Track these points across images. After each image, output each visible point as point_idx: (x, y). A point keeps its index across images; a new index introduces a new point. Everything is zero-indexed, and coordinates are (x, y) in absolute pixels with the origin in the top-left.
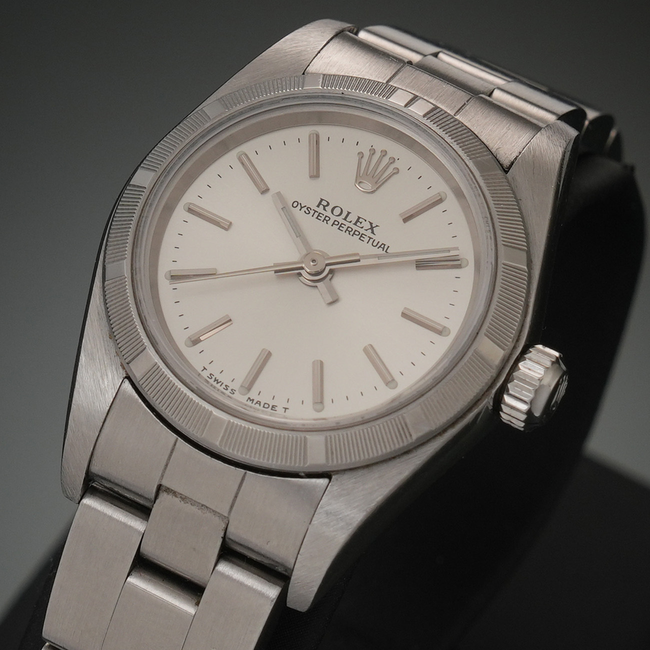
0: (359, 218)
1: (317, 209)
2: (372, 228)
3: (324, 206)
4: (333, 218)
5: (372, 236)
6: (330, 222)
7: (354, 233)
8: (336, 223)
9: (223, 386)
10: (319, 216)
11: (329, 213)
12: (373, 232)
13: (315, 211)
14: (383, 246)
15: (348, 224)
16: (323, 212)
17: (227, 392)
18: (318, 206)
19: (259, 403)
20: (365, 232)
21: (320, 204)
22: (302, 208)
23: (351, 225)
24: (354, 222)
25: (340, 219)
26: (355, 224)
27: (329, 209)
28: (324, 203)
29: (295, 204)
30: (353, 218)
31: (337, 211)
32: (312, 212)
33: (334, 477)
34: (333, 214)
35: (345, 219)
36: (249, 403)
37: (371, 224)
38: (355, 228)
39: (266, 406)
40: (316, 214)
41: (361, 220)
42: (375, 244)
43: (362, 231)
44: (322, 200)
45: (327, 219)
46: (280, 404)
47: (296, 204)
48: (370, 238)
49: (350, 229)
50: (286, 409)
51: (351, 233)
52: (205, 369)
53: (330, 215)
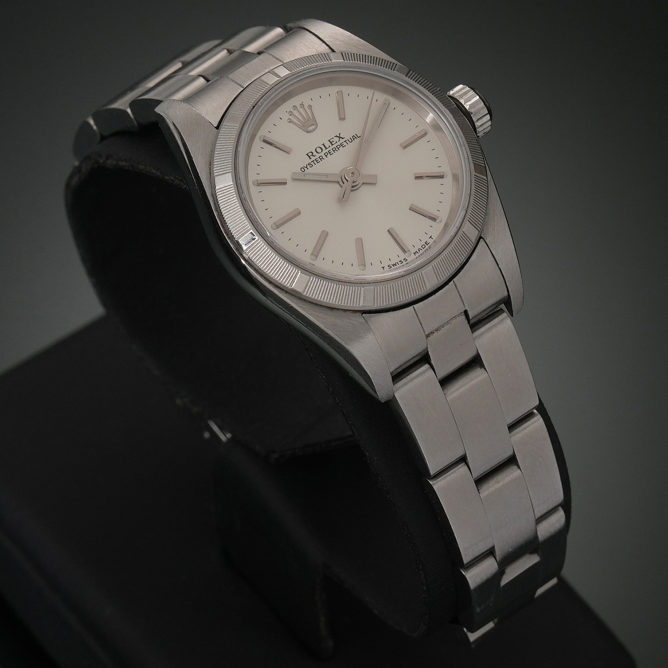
0: (329, 141)
2: (340, 137)
3: (312, 155)
4: (322, 154)
5: (344, 140)
6: (324, 157)
8: (326, 154)
9: (399, 263)
10: (317, 161)
12: (343, 138)
13: (313, 161)
14: (354, 137)
15: (330, 148)
16: (315, 157)
17: (404, 263)
18: (310, 158)
19: (419, 250)
20: (340, 142)
21: (309, 157)
22: (307, 167)
23: (332, 147)
24: (331, 145)
25: (325, 151)
26: (332, 145)
27: (315, 153)
28: (310, 154)
29: (303, 170)
30: (328, 144)
31: (319, 150)
32: (312, 163)
33: (482, 236)
34: (319, 153)
35: (326, 148)
36: (417, 255)
37: (336, 136)
38: (335, 146)
39: (423, 247)
40: (315, 161)
41: (331, 141)
42: (351, 141)
43: (339, 143)
44: (307, 154)
45: (321, 157)
46: (426, 239)
49: (334, 149)
50: (430, 237)
51: (337, 149)
52: (383, 267)
53: (319, 155)
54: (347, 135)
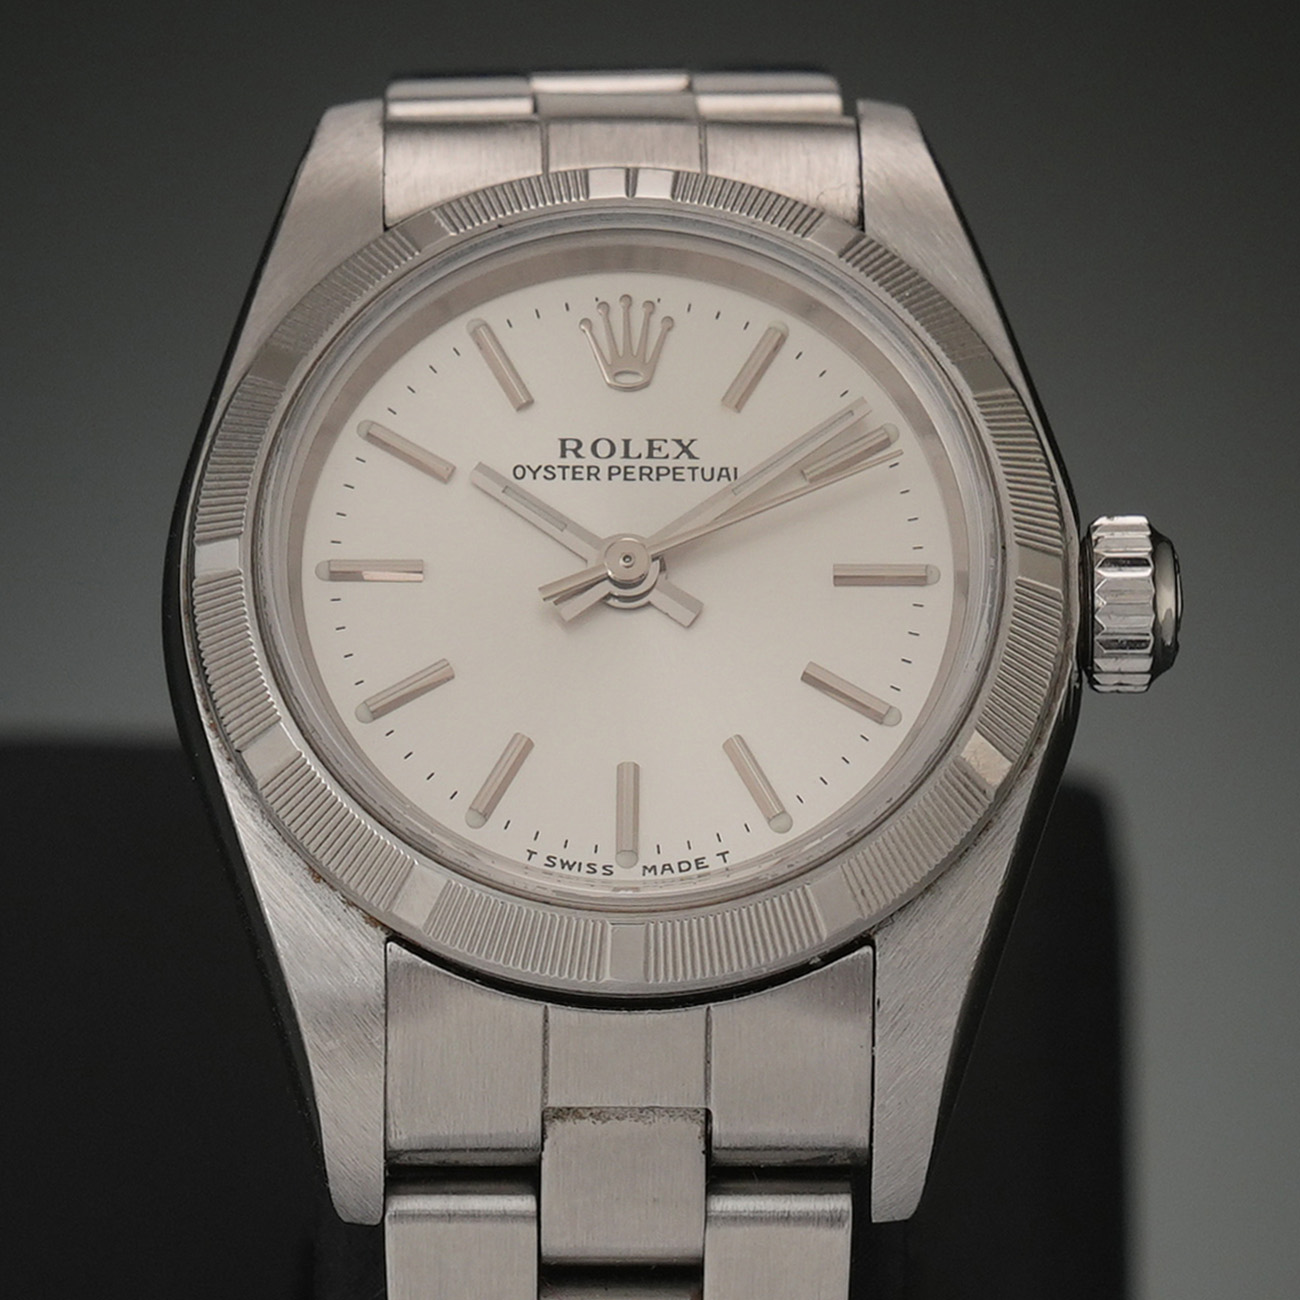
0: (651, 442)
1: (564, 462)
2: (685, 449)
3: (575, 451)
4: (604, 465)
5: (693, 463)
6: (603, 475)
7: (658, 475)
8: (614, 471)
9: (585, 868)
10: (574, 473)
11: (590, 460)
12: (691, 456)
13: (564, 468)
14: (724, 473)
15: (638, 463)
16: (578, 462)
17: (599, 875)
18: (563, 455)
19: (667, 867)
20: (677, 463)
21: (564, 450)
22: (535, 473)
23: (644, 461)
24: (645, 453)
25: (618, 460)
26: (650, 456)
27: (585, 450)
28: (572, 445)
29: (519, 472)
30: (639, 447)
31: (603, 449)
32: (558, 472)
33: (877, 939)
34: (597, 456)
35: (627, 455)
36: (650, 876)
37: (679, 442)
38: (653, 463)
39: (684, 866)
40: (569, 472)
41: (656, 444)
42: (708, 476)
43: (671, 463)
44: (563, 441)
45: (593, 471)
46: (708, 851)
47: (521, 471)
48: (693, 469)
49: (646, 471)
50: (723, 854)
51: (654, 476)
52: (532, 853)
53: (593, 461)
54: (709, 456)
